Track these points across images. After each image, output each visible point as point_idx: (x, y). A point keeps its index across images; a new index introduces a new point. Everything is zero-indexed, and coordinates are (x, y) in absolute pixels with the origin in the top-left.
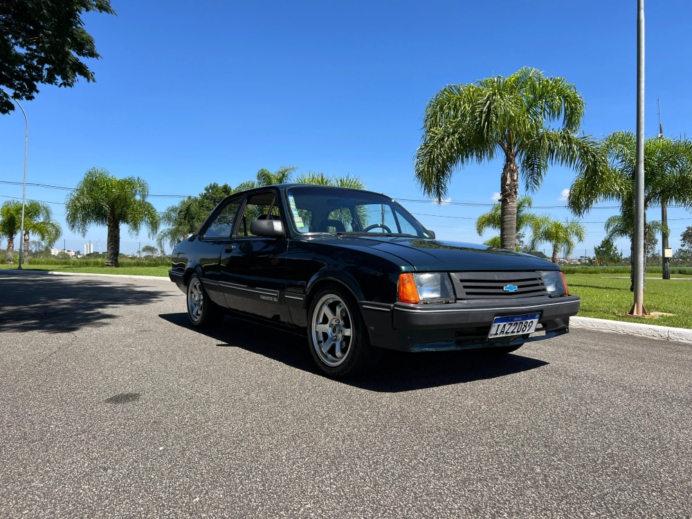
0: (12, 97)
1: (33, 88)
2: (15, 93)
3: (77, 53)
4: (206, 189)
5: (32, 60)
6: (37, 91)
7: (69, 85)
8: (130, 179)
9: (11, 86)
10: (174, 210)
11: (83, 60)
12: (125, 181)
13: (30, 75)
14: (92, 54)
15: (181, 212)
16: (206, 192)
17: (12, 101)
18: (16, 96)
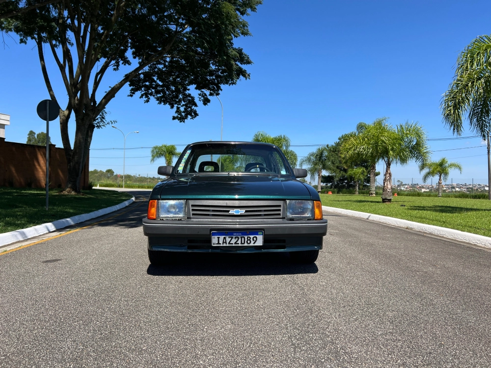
0: (209, 95)
1: (219, 88)
2: (210, 93)
3: (241, 63)
4: (339, 139)
5: (218, 72)
6: (221, 90)
7: (234, 83)
8: (279, 137)
9: (209, 89)
10: (312, 155)
11: (244, 67)
12: (275, 138)
13: (218, 81)
14: (249, 62)
15: (317, 156)
16: (339, 141)
17: (209, 97)
18: (211, 94)
